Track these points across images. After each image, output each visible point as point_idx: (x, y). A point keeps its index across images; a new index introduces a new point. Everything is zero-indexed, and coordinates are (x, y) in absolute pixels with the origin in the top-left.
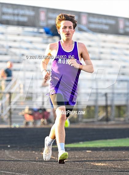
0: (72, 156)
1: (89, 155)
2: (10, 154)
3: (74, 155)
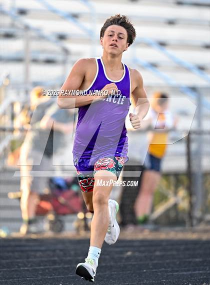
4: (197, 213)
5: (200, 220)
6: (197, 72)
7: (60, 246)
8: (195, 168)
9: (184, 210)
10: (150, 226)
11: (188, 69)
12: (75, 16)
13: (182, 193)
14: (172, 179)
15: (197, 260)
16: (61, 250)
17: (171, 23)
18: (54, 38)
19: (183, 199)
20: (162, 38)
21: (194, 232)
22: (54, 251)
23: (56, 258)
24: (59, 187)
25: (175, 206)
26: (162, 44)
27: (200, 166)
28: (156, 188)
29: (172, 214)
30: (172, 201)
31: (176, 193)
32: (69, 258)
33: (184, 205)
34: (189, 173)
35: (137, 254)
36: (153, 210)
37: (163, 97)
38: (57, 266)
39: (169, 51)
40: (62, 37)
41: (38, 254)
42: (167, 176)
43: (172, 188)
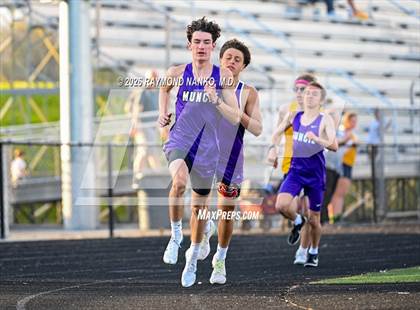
0: (362, 305)
1: (403, 303)
2: (203, 302)
3: (367, 303)
4: (380, 212)
5: (383, 217)
6: (379, 96)
7: (269, 240)
8: (378, 176)
9: (369, 210)
10: (343, 223)
11: (372, 94)
12: (279, 52)
13: (368, 195)
14: (360, 184)
15: (381, 250)
16: (270, 244)
17: (358, 56)
18: (261, 70)
19: (369, 200)
20: (350, 69)
21: (378, 227)
22: (264, 244)
23: (265, 251)
24: (267, 192)
25: (363, 205)
26: (351, 74)
27: (382, 173)
28: (347, 192)
29: (360, 213)
30: (360, 202)
31: (363, 196)
32: (275, 251)
33: (370, 205)
34: (374, 179)
35: (331, 246)
36: (344, 210)
37: (351, 116)
38: (267, 257)
39: (356, 80)
40: (268, 69)
41: (251, 247)
42: (355, 181)
43: (360, 191)
